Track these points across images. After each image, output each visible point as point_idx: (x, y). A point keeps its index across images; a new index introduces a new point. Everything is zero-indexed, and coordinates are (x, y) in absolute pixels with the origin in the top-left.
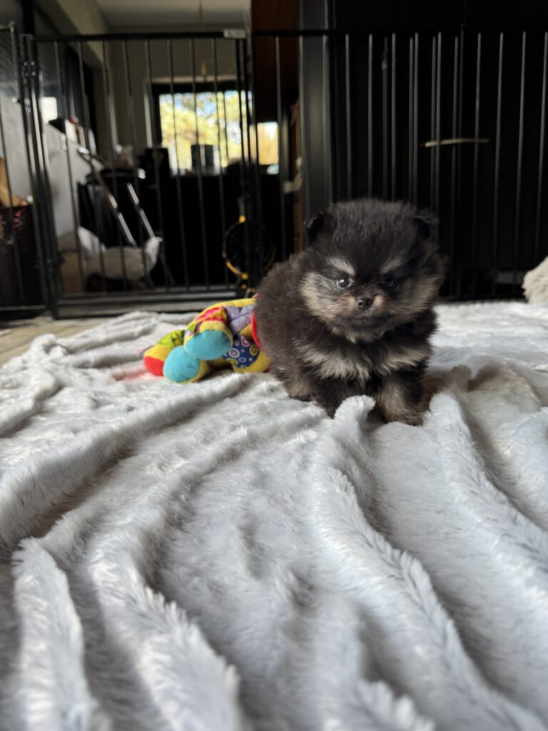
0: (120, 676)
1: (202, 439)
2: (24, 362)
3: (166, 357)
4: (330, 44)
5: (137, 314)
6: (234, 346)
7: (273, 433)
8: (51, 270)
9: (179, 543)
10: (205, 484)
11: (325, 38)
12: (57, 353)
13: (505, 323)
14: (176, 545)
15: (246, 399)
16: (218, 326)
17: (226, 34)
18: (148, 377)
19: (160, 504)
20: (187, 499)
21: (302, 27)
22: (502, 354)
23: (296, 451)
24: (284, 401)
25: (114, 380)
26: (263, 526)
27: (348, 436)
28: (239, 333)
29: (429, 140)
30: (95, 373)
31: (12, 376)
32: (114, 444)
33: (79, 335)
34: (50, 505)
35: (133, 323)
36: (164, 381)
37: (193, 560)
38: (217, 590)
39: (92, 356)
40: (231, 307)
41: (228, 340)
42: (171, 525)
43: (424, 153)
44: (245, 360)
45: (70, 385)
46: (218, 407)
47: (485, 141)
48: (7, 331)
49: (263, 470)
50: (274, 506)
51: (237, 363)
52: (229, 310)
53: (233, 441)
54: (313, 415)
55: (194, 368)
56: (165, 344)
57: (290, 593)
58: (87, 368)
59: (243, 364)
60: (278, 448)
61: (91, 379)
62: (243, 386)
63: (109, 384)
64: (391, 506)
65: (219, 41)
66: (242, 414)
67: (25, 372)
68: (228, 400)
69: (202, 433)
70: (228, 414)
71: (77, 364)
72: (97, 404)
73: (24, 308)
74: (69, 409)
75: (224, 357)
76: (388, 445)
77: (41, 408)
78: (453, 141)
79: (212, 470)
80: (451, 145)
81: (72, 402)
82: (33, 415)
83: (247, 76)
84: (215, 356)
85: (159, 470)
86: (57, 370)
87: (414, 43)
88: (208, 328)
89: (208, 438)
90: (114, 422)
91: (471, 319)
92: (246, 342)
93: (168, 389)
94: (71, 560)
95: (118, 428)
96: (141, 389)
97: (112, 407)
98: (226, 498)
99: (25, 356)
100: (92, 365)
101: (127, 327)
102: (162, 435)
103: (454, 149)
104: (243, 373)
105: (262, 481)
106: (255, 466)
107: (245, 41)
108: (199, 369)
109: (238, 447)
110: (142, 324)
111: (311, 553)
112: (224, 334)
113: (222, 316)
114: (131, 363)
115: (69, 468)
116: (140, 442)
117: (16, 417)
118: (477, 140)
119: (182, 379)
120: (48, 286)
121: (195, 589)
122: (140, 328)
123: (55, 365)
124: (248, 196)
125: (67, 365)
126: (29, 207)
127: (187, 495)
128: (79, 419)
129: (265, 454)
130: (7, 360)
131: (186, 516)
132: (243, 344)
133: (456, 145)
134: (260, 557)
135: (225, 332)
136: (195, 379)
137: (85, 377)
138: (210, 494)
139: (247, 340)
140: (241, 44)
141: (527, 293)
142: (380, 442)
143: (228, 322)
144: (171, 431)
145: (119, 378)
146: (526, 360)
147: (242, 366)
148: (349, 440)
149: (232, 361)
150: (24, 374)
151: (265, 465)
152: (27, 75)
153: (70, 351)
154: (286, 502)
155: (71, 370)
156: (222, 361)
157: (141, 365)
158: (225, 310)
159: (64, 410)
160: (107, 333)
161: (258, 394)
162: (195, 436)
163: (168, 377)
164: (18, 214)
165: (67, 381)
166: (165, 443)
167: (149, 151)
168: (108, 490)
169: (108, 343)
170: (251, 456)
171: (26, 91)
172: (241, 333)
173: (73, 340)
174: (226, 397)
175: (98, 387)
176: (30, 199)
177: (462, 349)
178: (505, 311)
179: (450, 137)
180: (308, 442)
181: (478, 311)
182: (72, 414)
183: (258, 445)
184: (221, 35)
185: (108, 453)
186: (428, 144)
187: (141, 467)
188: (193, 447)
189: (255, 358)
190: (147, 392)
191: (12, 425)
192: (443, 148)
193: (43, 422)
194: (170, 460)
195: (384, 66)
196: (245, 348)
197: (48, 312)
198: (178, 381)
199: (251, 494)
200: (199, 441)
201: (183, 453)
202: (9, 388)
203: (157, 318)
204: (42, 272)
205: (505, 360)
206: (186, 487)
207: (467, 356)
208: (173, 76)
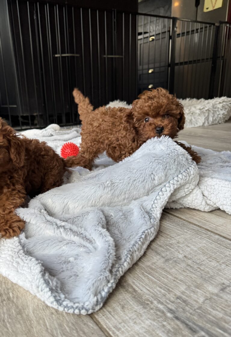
43: (55, 59)
47: (78, 55)
78: (66, 55)
87: (47, 8)
133: (68, 57)
186: (56, 56)
192: (62, 57)
195: (35, 17)
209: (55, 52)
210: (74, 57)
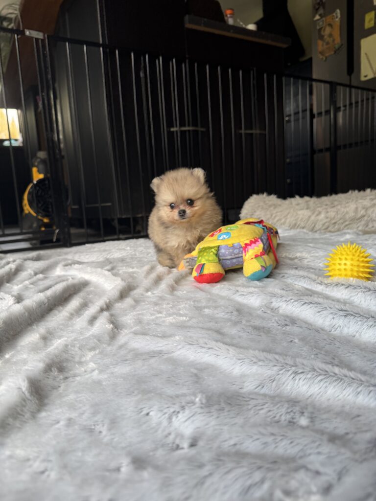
11: (102, 49)
17: (28, 33)
29: (173, 126)
43: (171, 135)
47: (204, 130)
78: (187, 128)
80: (185, 131)
103: (188, 133)
118: (200, 129)
140: (40, 43)
186: (172, 129)
192: (182, 132)
195: (142, 75)
209: (170, 124)
210: (198, 131)
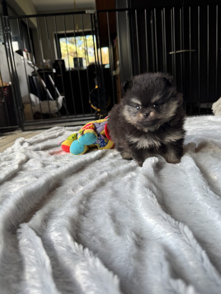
0: (67, 280)
1: (89, 178)
2: (13, 149)
3: (70, 144)
4: (129, 14)
5: (56, 127)
6: (98, 139)
7: (118, 174)
8: (20, 111)
9: (85, 222)
10: (92, 196)
11: (127, 12)
12: (26, 145)
13: (206, 124)
14: (84, 223)
15: (105, 160)
16: (91, 131)
17: (87, 12)
18: (64, 153)
19: (75, 206)
20: (86, 203)
21: (117, 8)
22: (207, 137)
23: (128, 181)
24: (120, 160)
25: (50, 155)
26: (119, 213)
27: (150, 174)
28: (100, 133)
29: (171, 51)
30: (42, 152)
31: (8, 155)
32: (53, 181)
33: (33, 137)
34: (30, 208)
35: (55, 131)
36: (70, 154)
37: (92, 229)
38: (103, 241)
39: (40, 145)
40: (96, 123)
41: (96, 137)
42: (81, 214)
43: (169, 57)
44: (103, 144)
45: (32, 158)
46: (93, 164)
47: (194, 50)
48: (4, 137)
49: (115, 189)
50: (122, 205)
51: (100, 145)
52: (95, 124)
53: (102, 178)
54: (133, 166)
55: (82, 148)
56: (70, 139)
57: (134, 241)
58: (39, 151)
59: (102, 146)
60: (120, 180)
61: (41, 155)
62: (103, 155)
63: (48, 156)
64: (170, 202)
65: (84, 15)
66: (104, 167)
67: (14, 153)
68: (97, 161)
69: (89, 175)
70: (98, 167)
71: (34, 149)
72: (44, 165)
73: (10, 127)
74: (33, 168)
75: (94, 144)
76: (166, 177)
77: (21, 168)
78: (181, 51)
79: (94, 191)
80: (179, 53)
81: (34, 165)
82: (18, 171)
83: (96, 29)
84: (90, 143)
85: (73, 191)
86: (26, 152)
87: (163, 12)
88: (88, 132)
89: (91, 177)
90: (52, 172)
91: (192, 123)
92: (103, 137)
93: (72, 158)
94: (41, 231)
95: (54, 175)
96: (61, 158)
97: (50, 166)
98: (102, 202)
99: (13, 147)
100: (40, 149)
101: (53, 133)
102: (72, 177)
103: (181, 54)
104: (102, 150)
105: (115, 194)
106: (112, 188)
107: (94, 14)
108: (84, 149)
109: (104, 180)
110: (59, 132)
111: (140, 224)
112: (94, 134)
113: (92, 127)
114: (56, 148)
115: (36, 192)
116: (64, 180)
117: (12, 172)
118: (190, 50)
119: (78, 153)
120: (19, 118)
121: (94, 241)
122: (58, 133)
123: (25, 150)
124: (99, 78)
125: (30, 150)
126: (10, 86)
127: (86, 201)
128: (37, 172)
129: (115, 183)
130: (5, 149)
131: (86, 210)
132: (101, 138)
133: (182, 53)
134: (119, 226)
135: (94, 133)
136: (83, 153)
137: (38, 154)
138: (95, 201)
139: (103, 136)
140: (93, 15)
141: (213, 112)
142: (162, 176)
143: (95, 129)
144: (76, 175)
145: (52, 154)
146: (217, 139)
147: (101, 147)
148: (150, 176)
149: (98, 145)
150: (13, 154)
151: (116, 188)
152: (6, 32)
153: (31, 144)
154: (127, 202)
155: (32, 152)
156: (93, 145)
157: (60, 148)
158: (94, 124)
159: (31, 168)
160: (45, 136)
161: (109, 158)
162: (86, 177)
163: (72, 153)
164: (6, 89)
165: (31, 156)
166: (74, 180)
167: (56, 61)
168: (53, 201)
169: (46, 140)
170: (109, 184)
171: (6, 39)
172: (101, 133)
173: (31, 139)
174: (96, 160)
175: (44, 158)
176: (10, 83)
177: (191, 135)
178: (205, 119)
179: (179, 50)
180: (132, 177)
181: (195, 120)
182: (35, 170)
183: (112, 179)
184: (84, 12)
185: (51, 185)
186: (171, 53)
187: (65, 191)
188: (86, 181)
189: (107, 143)
190: (64, 159)
191: (10, 176)
192: (177, 54)
193: (23, 174)
194: (77, 187)
195: (151, 22)
196: (102, 140)
197: (20, 128)
198: (76, 154)
199: (112, 200)
200: (88, 179)
201: (82, 184)
202: (7, 160)
203: (64, 129)
204: (16, 112)
205: (209, 139)
206: (85, 198)
207: (193, 139)
208: (66, 30)
209: (169, 49)
210: (189, 52)
